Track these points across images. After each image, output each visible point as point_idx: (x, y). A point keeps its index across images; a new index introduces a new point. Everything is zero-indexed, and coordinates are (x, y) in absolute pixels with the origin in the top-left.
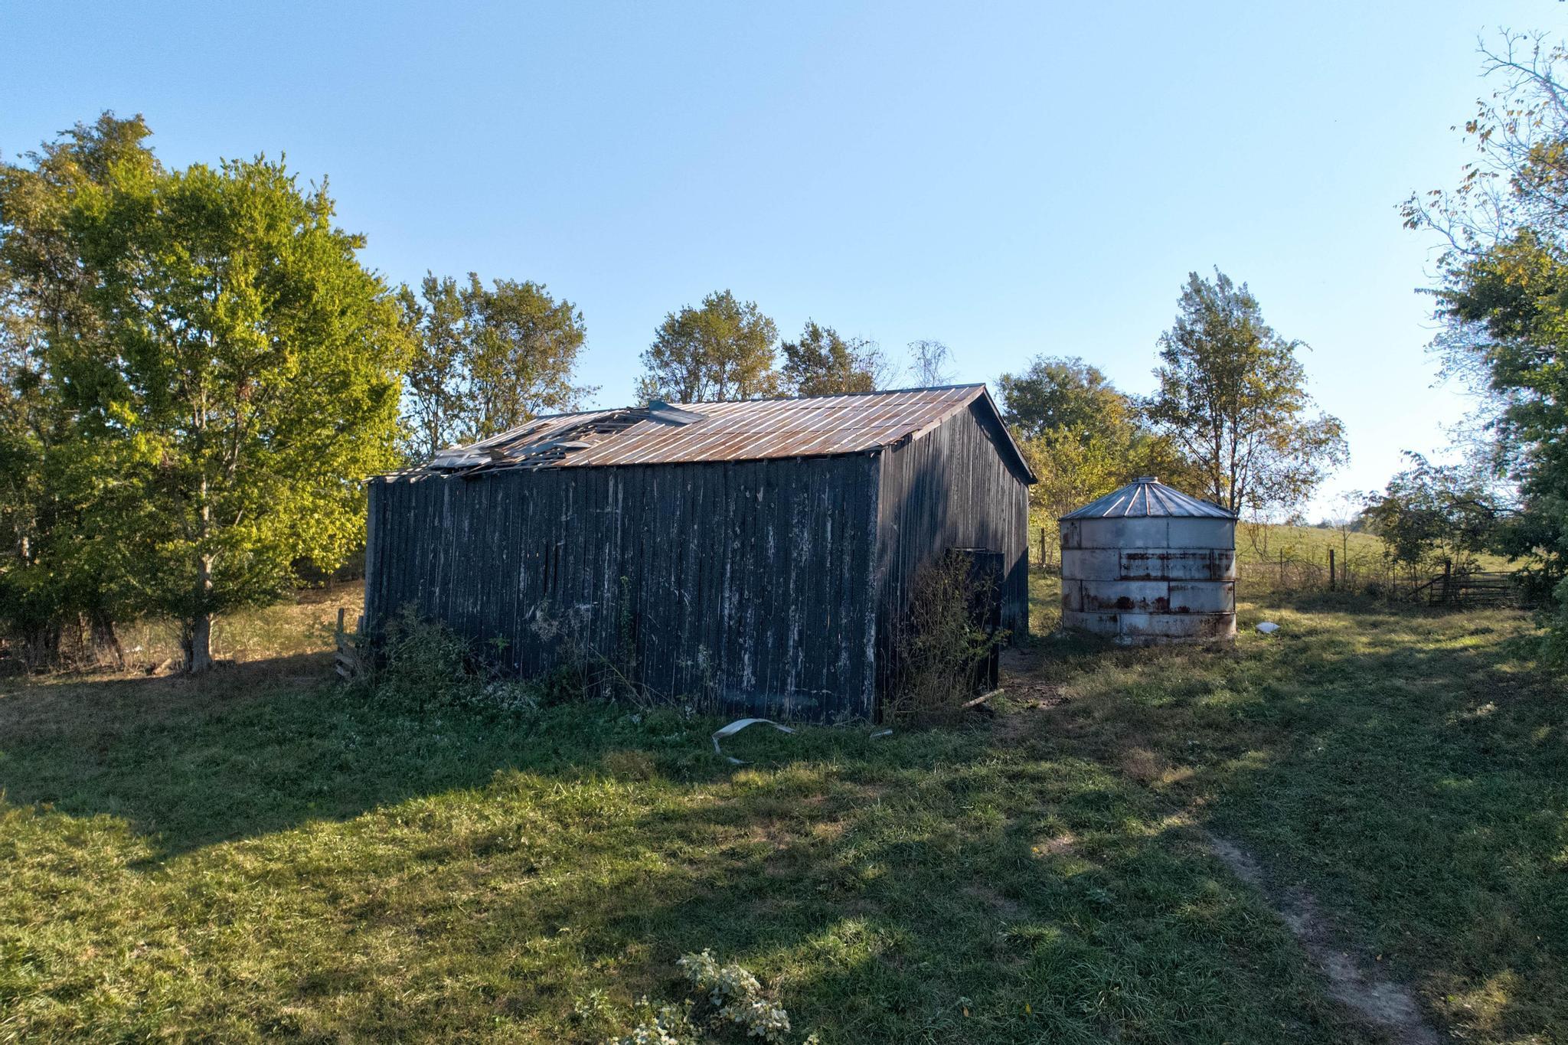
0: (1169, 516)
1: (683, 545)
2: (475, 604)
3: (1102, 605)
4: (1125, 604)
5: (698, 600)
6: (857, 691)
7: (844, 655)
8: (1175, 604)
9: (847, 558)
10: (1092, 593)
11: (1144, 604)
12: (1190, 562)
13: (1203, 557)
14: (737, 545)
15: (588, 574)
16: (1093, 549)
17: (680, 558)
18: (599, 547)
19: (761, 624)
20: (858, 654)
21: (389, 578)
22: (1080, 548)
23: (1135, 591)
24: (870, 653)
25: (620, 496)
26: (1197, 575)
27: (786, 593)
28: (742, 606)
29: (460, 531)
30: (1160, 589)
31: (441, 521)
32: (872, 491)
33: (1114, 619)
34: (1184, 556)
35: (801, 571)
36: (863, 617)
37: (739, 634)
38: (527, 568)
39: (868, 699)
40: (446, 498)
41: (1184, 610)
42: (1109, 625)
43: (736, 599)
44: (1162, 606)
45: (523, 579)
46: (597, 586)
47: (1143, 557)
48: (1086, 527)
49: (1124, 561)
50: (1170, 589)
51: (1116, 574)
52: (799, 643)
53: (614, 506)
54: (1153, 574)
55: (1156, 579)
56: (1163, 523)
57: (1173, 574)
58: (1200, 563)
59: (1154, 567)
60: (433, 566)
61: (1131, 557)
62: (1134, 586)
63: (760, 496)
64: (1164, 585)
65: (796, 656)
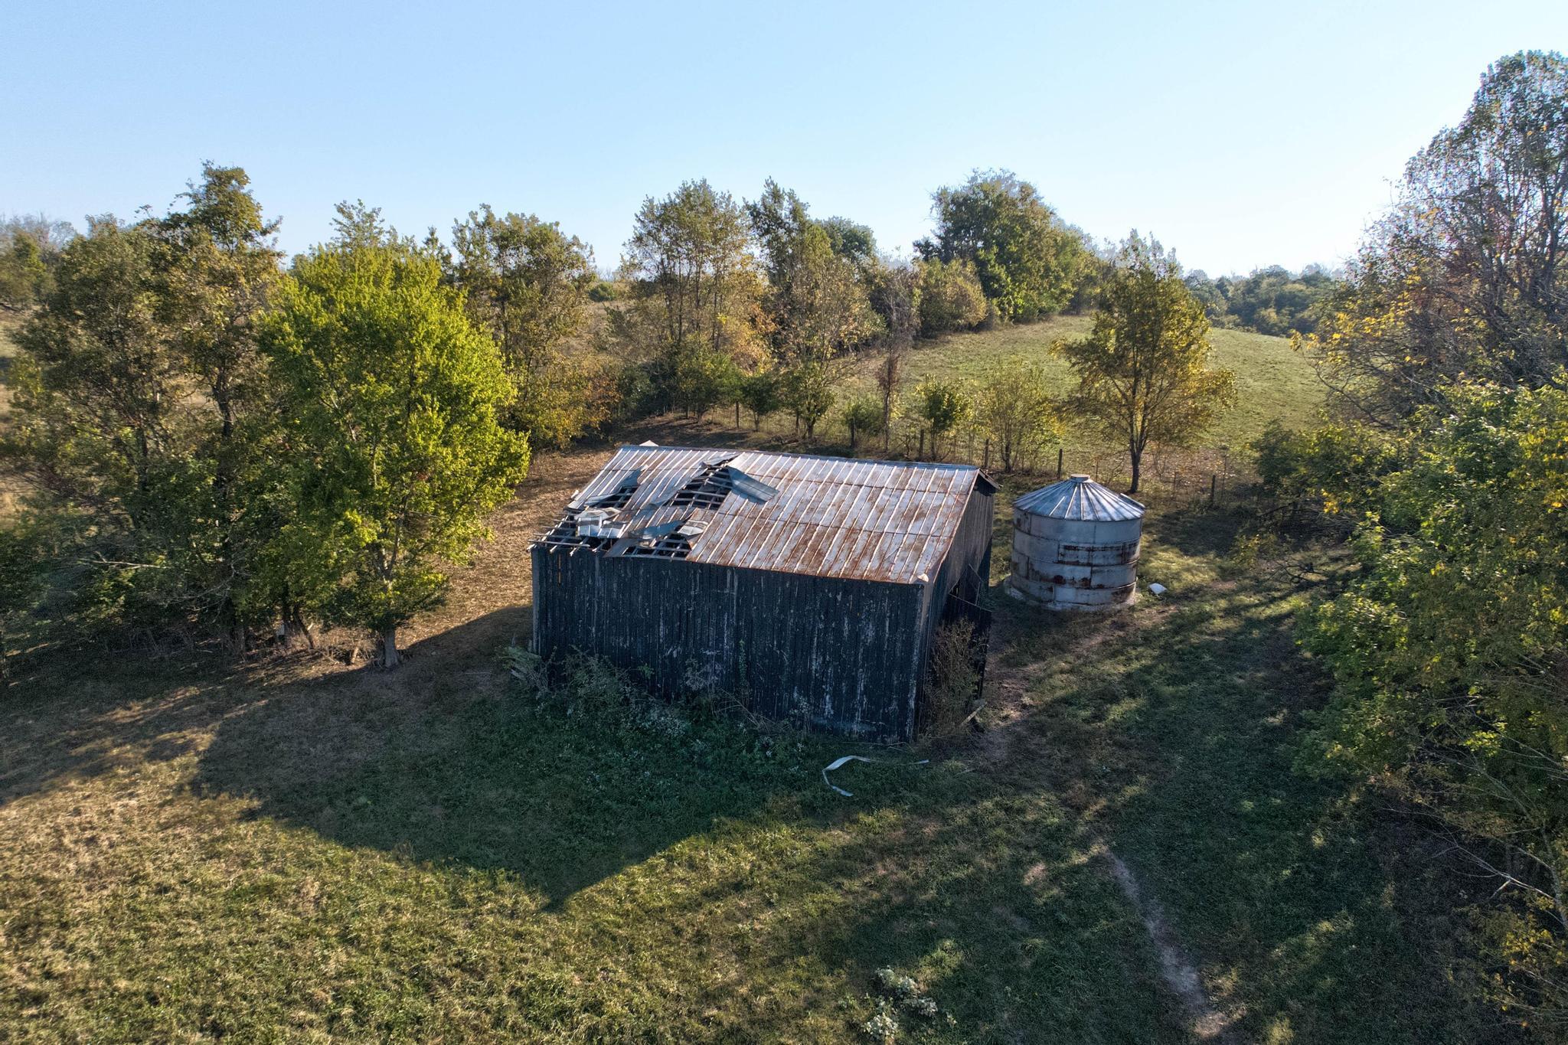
0: (1097, 521)
1: (783, 622)
2: (625, 642)
3: (1043, 578)
4: (1059, 580)
5: (793, 657)
6: (902, 725)
7: (895, 703)
8: (1094, 583)
9: (899, 645)
10: (1036, 568)
11: (1073, 582)
12: (1108, 553)
13: (1118, 549)
14: (821, 626)
15: (712, 631)
16: (1039, 538)
17: (781, 630)
18: (720, 614)
19: (838, 678)
20: (903, 704)
21: (553, 615)
22: (1029, 533)
23: (1067, 572)
24: (912, 704)
25: (736, 584)
26: (1112, 561)
27: (856, 661)
28: (825, 665)
29: (610, 591)
30: (1085, 572)
31: (594, 581)
32: (918, 607)
33: (1051, 589)
34: (1104, 549)
35: (867, 650)
36: (908, 682)
37: (823, 683)
38: (665, 623)
39: (909, 730)
40: (597, 566)
41: (1101, 587)
42: (1046, 595)
43: (820, 660)
44: (1086, 584)
45: (662, 630)
46: (719, 640)
47: (1075, 549)
48: (1035, 520)
49: (1062, 550)
50: (1092, 572)
51: (1055, 559)
52: (864, 693)
53: (732, 589)
54: (1082, 561)
55: (1083, 565)
56: (1091, 525)
57: (1095, 562)
58: (1115, 553)
59: (1082, 556)
60: (589, 612)
61: (1067, 548)
62: (1067, 568)
63: (839, 598)
64: (1088, 569)
65: (862, 702)
